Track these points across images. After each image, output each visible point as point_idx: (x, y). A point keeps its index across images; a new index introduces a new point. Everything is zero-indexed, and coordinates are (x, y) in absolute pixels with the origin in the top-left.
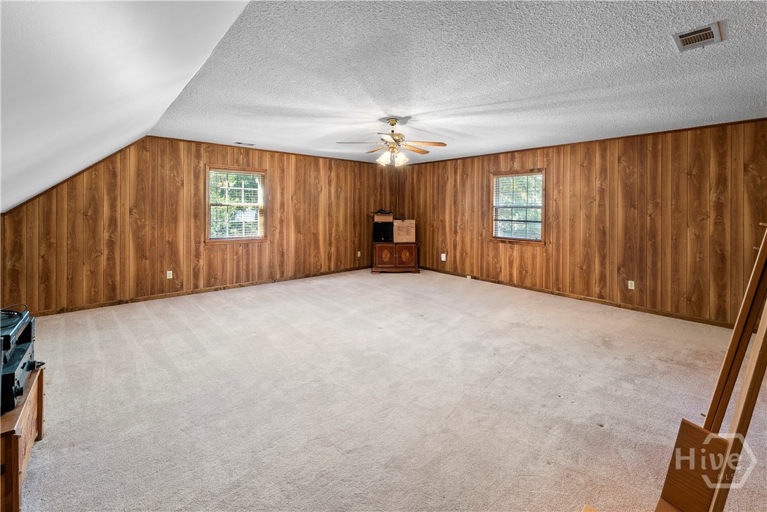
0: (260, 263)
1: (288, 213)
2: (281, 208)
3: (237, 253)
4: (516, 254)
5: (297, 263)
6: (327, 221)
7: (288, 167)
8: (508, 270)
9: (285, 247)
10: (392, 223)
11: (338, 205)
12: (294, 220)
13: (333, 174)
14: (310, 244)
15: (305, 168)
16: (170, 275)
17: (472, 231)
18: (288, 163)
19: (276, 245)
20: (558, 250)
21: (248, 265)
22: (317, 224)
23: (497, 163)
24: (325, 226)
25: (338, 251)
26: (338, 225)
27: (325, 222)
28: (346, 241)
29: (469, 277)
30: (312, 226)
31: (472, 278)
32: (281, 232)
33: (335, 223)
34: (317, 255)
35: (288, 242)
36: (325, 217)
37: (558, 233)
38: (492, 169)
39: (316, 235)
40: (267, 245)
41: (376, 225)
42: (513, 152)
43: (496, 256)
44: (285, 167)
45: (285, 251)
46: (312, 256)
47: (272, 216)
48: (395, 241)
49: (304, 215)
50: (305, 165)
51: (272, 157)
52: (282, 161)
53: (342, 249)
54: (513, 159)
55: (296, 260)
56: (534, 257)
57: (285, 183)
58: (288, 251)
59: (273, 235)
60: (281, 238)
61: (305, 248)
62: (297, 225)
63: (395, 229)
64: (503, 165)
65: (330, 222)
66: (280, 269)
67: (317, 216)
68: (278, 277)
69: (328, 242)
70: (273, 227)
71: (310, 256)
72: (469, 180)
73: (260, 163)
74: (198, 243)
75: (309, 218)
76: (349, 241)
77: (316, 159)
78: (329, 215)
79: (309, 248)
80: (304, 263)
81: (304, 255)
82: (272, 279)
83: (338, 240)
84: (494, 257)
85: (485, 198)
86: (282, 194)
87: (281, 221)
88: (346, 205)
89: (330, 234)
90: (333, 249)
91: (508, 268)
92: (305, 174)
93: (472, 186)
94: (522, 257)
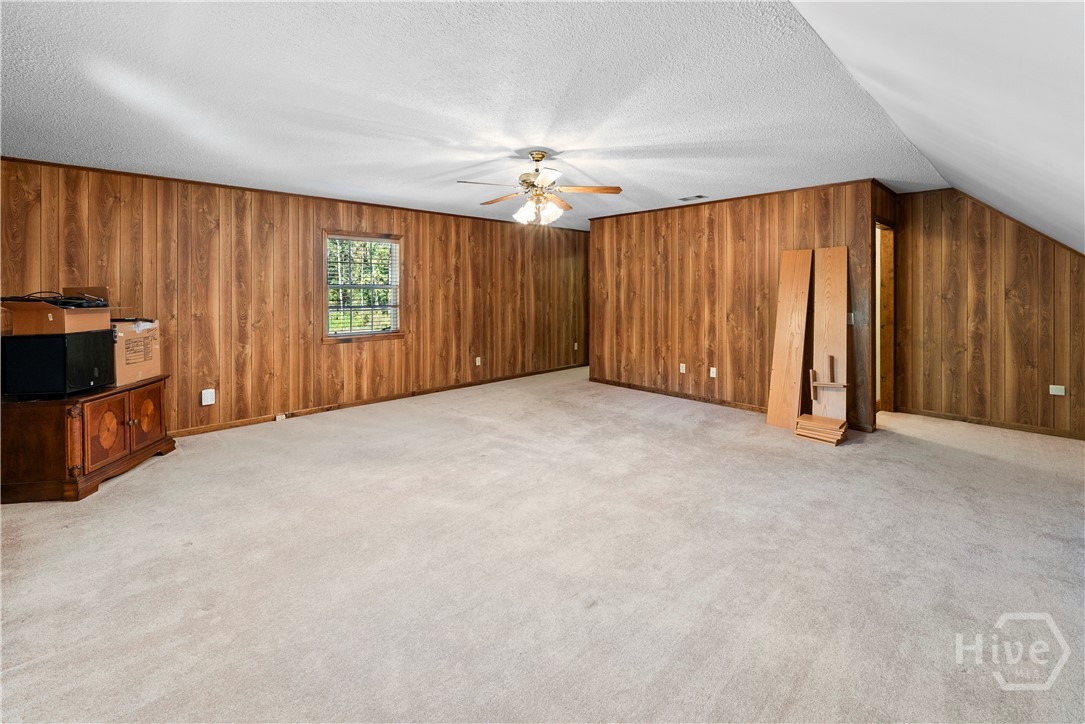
4: (366, 355)
8: (354, 382)
17: (284, 331)
20: (418, 339)
23: (334, 215)
29: (281, 417)
31: (287, 417)
37: (418, 318)
38: (326, 224)
42: (360, 204)
43: (334, 366)
54: (360, 214)
56: (391, 355)
64: (344, 220)
72: (276, 235)
84: (330, 369)
85: (310, 272)
91: (354, 378)
93: (285, 248)
94: (375, 358)
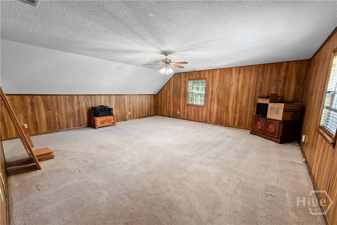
0: (202, 115)
1: (214, 96)
2: (211, 94)
3: (195, 110)
5: (217, 118)
6: (235, 100)
7: (215, 76)
9: (212, 111)
10: (268, 105)
11: (243, 93)
12: (217, 99)
13: (241, 75)
14: (224, 111)
15: (224, 75)
16: (179, 113)
18: (216, 74)
19: (208, 109)
21: (198, 115)
22: (229, 102)
24: (233, 103)
25: (240, 117)
26: (241, 103)
27: (233, 101)
28: (246, 113)
30: (226, 102)
32: (211, 104)
33: (240, 102)
34: (227, 117)
35: (213, 108)
36: (233, 99)
39: (227, 107)
40: (205, 108)
41: (259, 105)
44: (214, 76)
45: (212, 112)
46: (225, 117)
47: (208, 97)
48: (268, 117)
49: (222, 97)
50: (224, 73)
51: (209, 72)
52: (213, 73)
53: (243, 117)
55: (216, 117)
57: (214, 83)
58: (213, 112)
59: (207, 105)
60: (211, 106)
61: (221, 112)
62: (218, 101)
63: (269, 109)
65: (236, 101)
66: (209, 119)
67: (229, 98)
68: (208, 122)
69: (234, 111)
70: (208, 101)
71: (223, 116)
73: (204, 76)
74: (185, 104)
75: (225, 99)
76: (248, 113)
77: (230, 69)
78: (236, 97)
79: (223, 113)
80: (220, 119)
81: (221, 115)
82: (206, 122)
83: (241, 111)
86: (212, 88)
87: (211, 99)
88: (249, 92)
89: (236, 108)
90: (237, 116)
92: (224, 78)
